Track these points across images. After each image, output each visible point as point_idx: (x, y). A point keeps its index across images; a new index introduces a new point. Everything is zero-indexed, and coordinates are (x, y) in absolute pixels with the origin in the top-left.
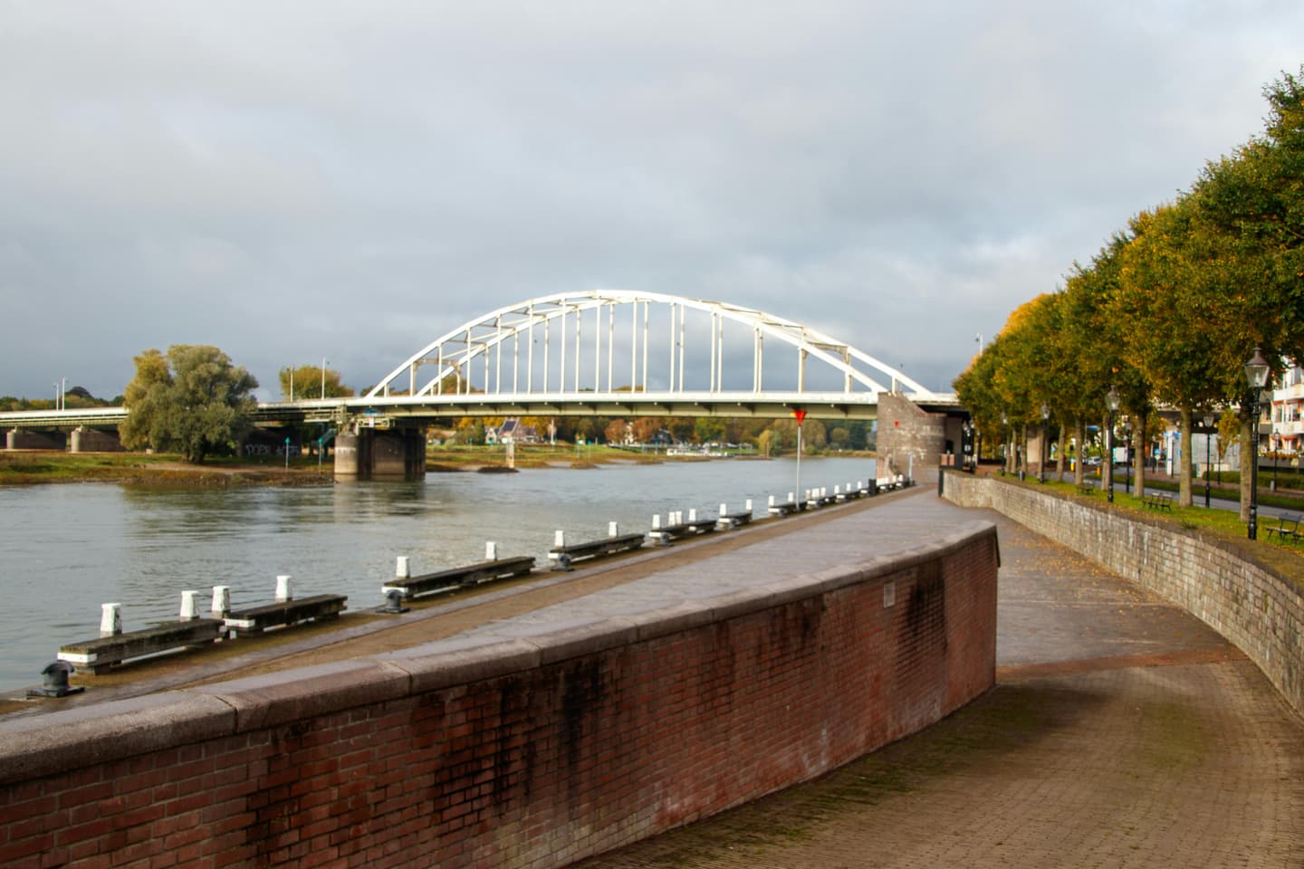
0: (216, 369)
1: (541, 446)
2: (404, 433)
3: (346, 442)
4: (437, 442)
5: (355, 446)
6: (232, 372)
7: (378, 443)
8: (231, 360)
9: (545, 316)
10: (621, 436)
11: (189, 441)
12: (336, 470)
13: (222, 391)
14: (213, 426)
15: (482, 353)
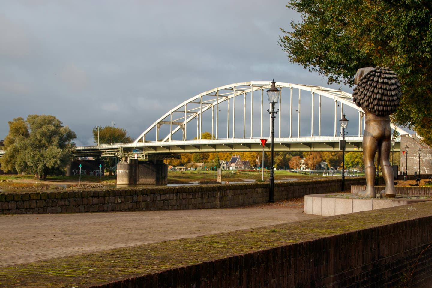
0: (52, 128)
1: (252, 171)
2: (155, 162)
3: (123, 167)
4: (193, 169)
5: (127, 170)
6: (62, 130)
7: (140, 168)
8: (62, 123)
9: (227, 97)
10: (298, 166)
11: (37, 167)
12: (118, 183)
13: (56, 140)
14: (50, 159)
15: (195, 118)
